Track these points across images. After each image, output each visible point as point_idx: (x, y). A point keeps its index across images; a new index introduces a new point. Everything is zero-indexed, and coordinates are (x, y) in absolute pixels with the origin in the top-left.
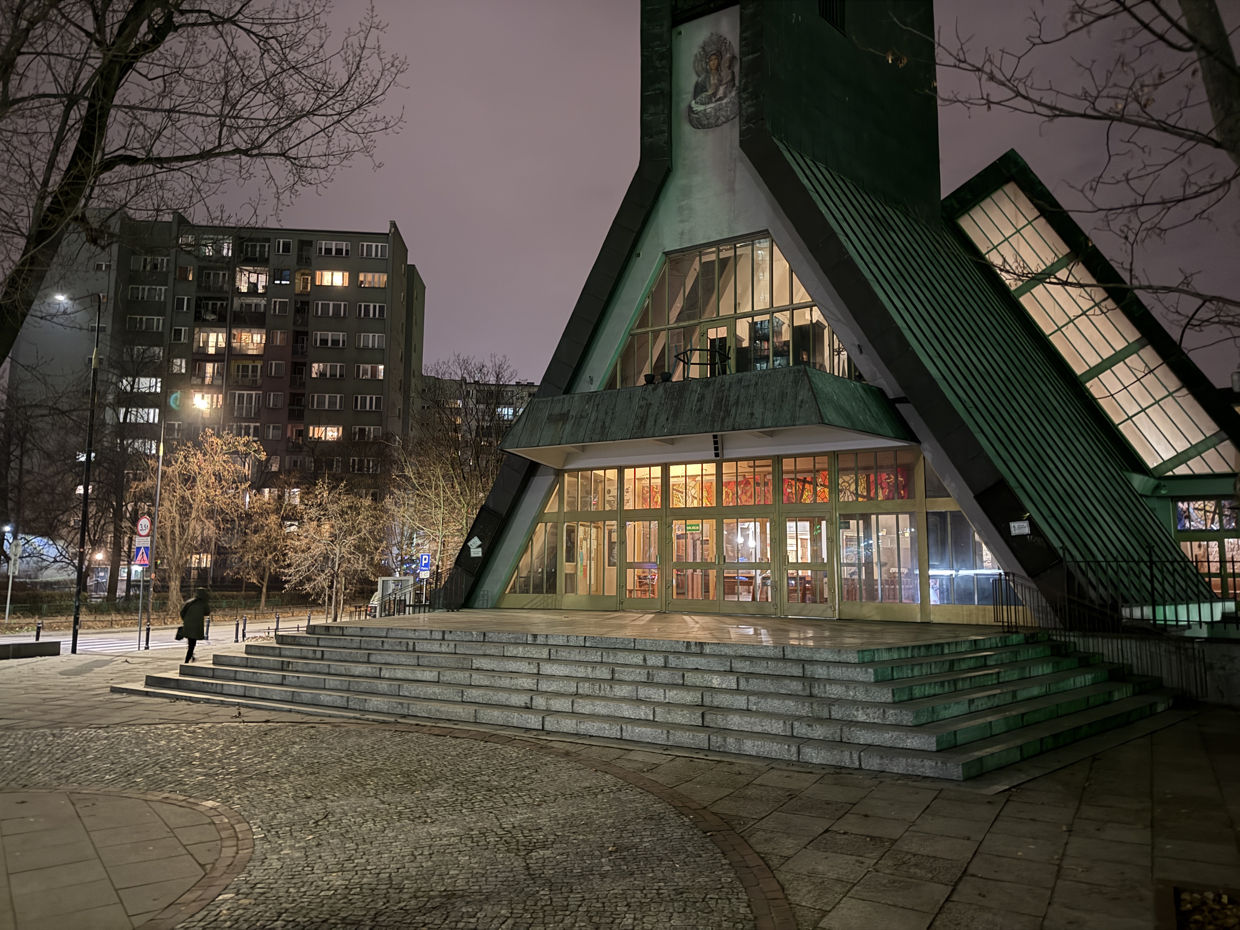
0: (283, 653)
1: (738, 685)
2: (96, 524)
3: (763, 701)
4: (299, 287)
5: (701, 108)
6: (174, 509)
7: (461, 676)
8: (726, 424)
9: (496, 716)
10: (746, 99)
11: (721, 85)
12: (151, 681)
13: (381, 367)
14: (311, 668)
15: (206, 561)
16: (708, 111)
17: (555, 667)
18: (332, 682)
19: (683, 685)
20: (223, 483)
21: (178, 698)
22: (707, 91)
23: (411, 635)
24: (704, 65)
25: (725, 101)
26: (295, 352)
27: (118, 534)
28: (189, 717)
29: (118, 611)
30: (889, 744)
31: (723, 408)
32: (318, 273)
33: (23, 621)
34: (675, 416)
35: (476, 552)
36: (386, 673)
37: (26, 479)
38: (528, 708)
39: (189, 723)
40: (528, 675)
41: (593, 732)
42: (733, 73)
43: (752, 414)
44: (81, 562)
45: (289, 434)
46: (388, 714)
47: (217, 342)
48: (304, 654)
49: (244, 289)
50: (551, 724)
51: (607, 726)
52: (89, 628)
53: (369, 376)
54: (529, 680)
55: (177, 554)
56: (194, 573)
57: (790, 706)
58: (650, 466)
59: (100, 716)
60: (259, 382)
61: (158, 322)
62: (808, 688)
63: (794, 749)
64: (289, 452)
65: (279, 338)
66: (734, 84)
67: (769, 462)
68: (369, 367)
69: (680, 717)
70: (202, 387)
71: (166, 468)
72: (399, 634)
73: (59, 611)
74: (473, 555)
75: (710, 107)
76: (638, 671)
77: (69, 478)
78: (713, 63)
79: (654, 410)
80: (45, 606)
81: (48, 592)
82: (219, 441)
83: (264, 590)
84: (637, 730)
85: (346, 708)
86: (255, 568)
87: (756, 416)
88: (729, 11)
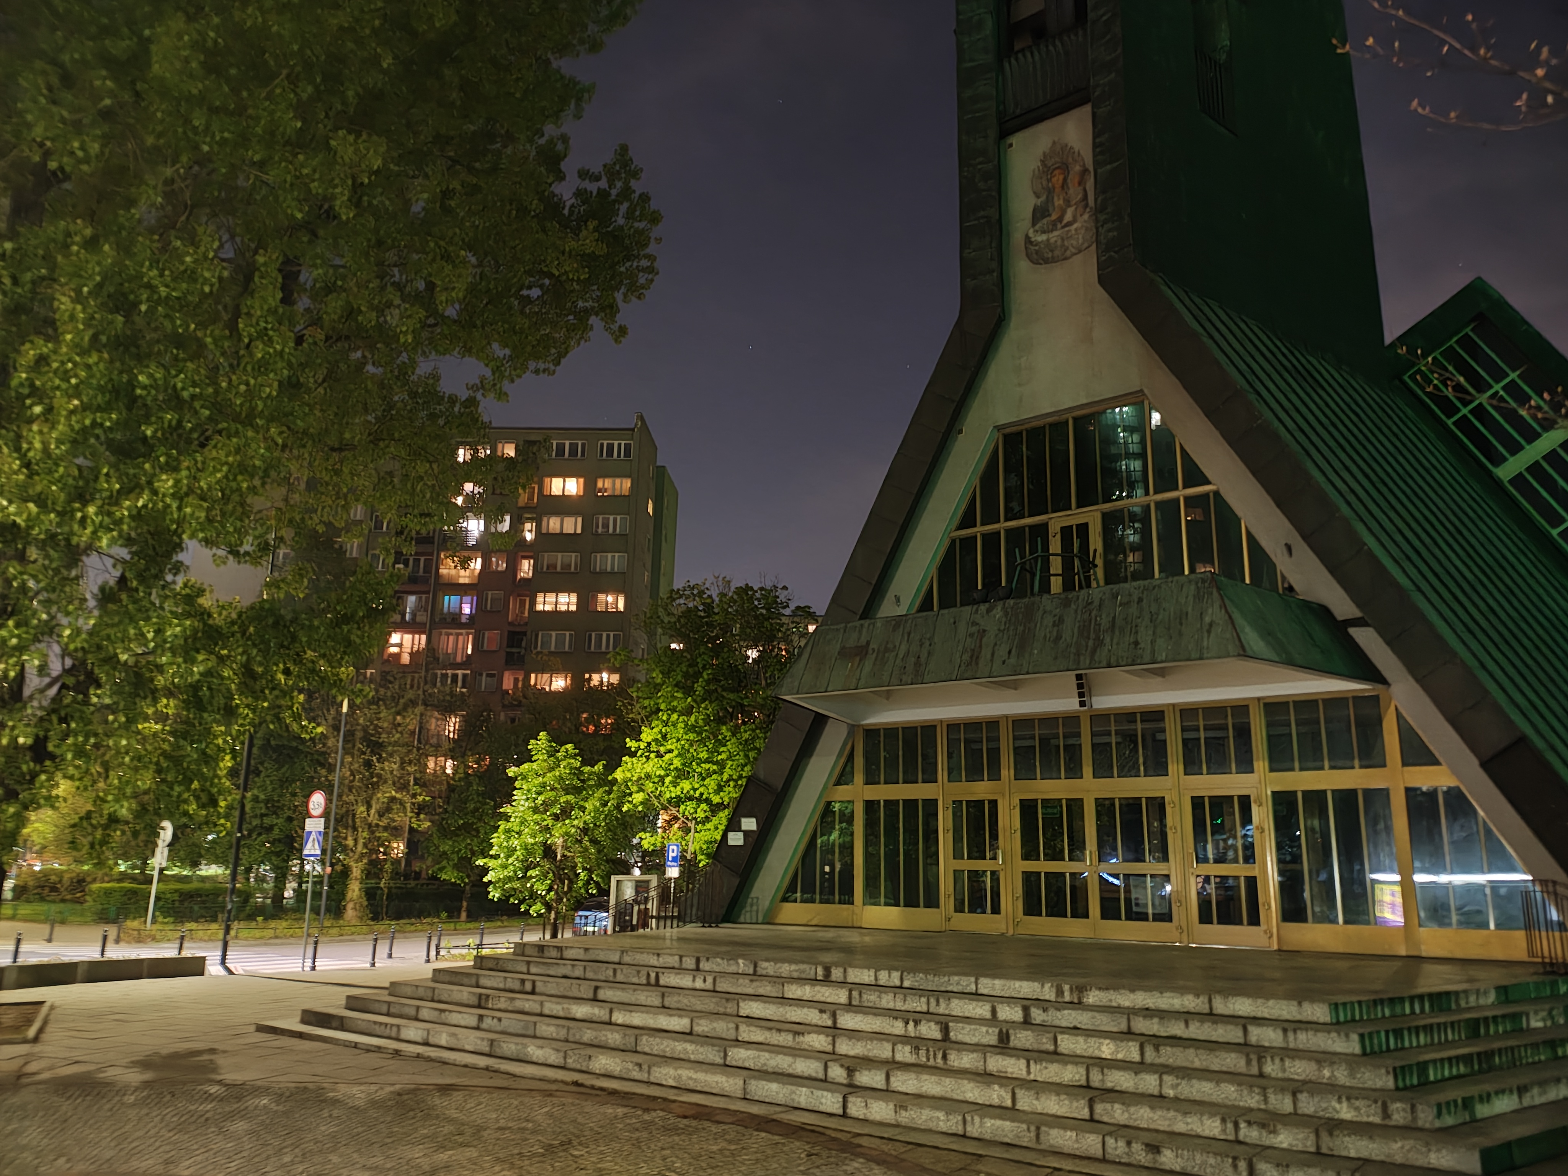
0: (483, 981)
1: (1142, 1054)
3: (1184, 1082)
4: (523, 498)
5: (1044, 237)
7: (722, 1027)
8: (1096, 658)
9: (773, 1090)
10: (1105, 222)
11: (1070, 206)
12: (308, 1017)
13: (622, 597)
14: (517, 1005)
16: (1052, 241)
17: (859, 1017)
18: (546, 1029)
19: (1055, 1053)
22: (1050, 215)
23: (653, 962)
24: (1045, 183)
25: (1075, 226)
30: (1398, 1159)
31: (1092, 636)
32: (547, 480)
33: (167, 928)
34: (1022, 647)
36: (619, 1017)
38: (821, 1080)
40: (820, 1029)
41: (921, 1123)
42: (1085, 190)
43: (1136, 643)
45: (505, 686)
46: (621, 1079)
48: (509, 984)
50: (856, 1107)
51: (941, 1115)
54: (822, 1037)
57: (1228, 1092)
62: (1255, 1063)
64: (506, 708)
66: (1086, 206)
69: (1052, 1105)
70: (401, 624)
72: (637, 959)
75: (1054, 236)
76: (984, 1029)
78: (1058, 179)
79: (989, 639)
84: (989, 1123)
87: (1142, 645)
88: (1076, 113)
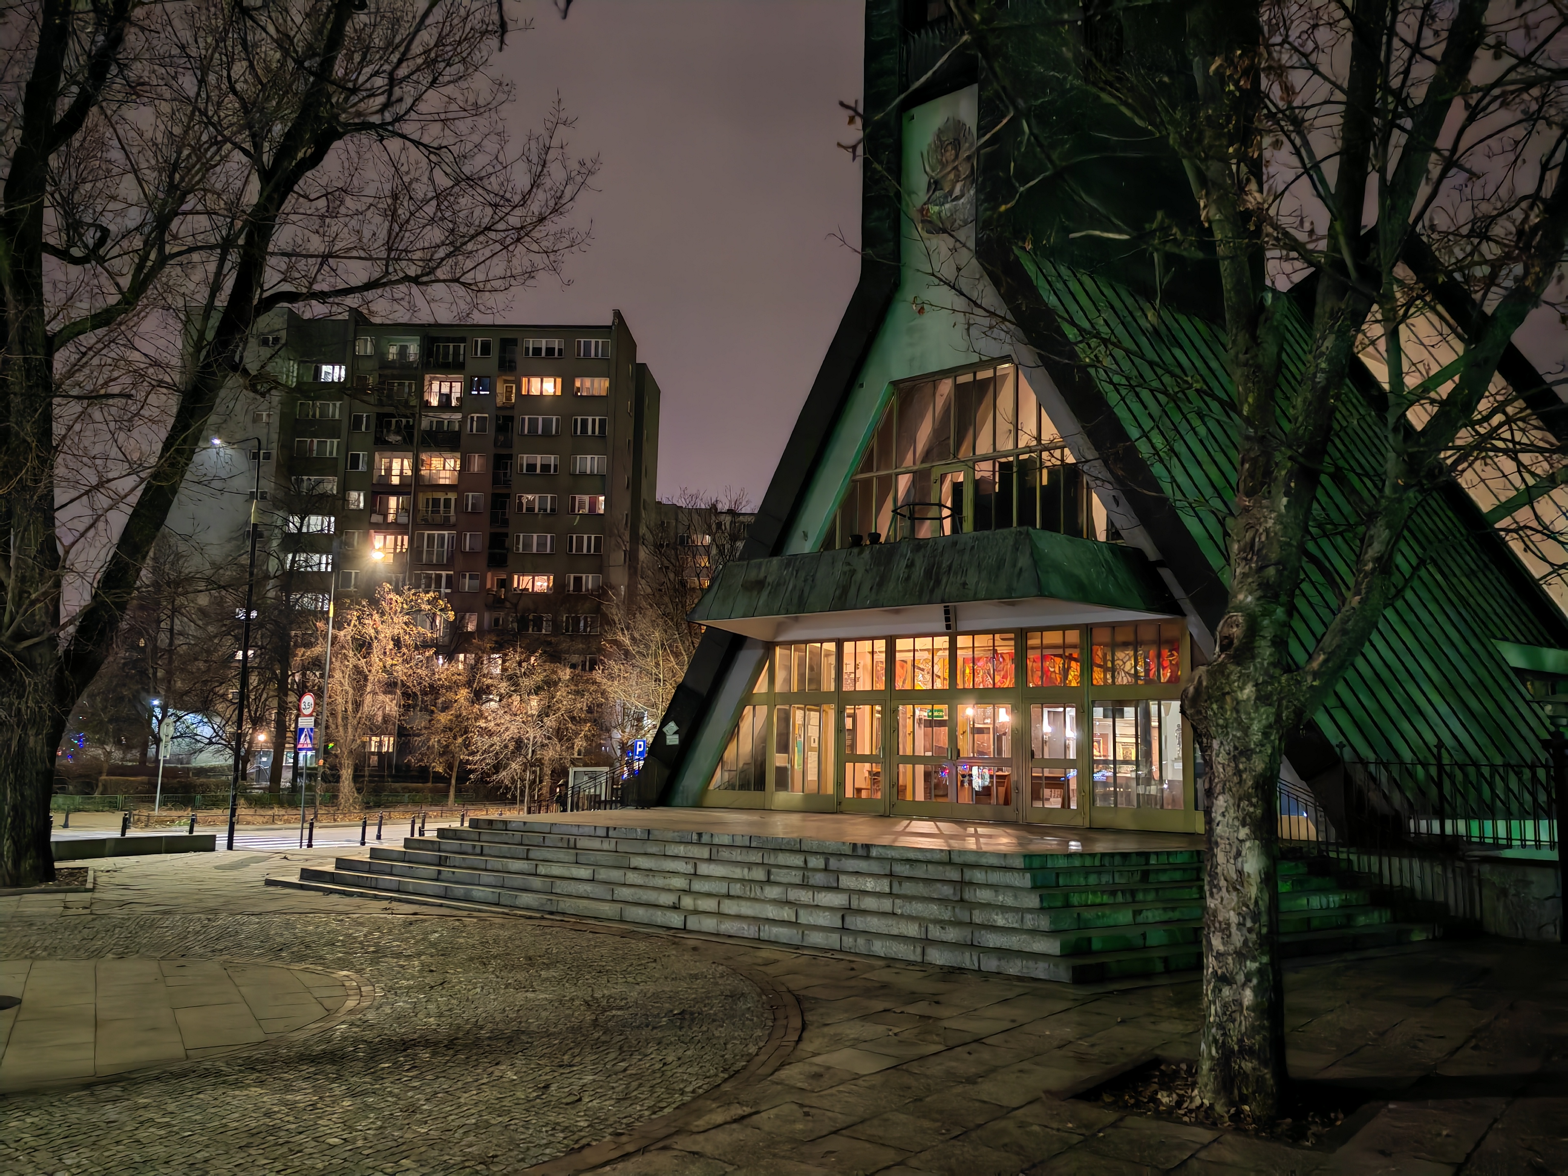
0: (443, 847)
1: (890, 888)
2: (258, 698)
4: (500, 400)
6: (346, 682)
7: (615, 875)
9: (639, 914)
10: (985, 201)
11: (959, 181)
12: (306, 874)
13: (602, 498)
14: (468, 863)
15: (388, 744)
17: (713, 867)
18: (487, 878)
19: (835, 887)
20: (404, 650)
21: (332, 891)
22: (941, 189)
23: (575, 831)
24: (939, 157)
25: (961, 201)
26: (496, 481)
27: (283, 709)
28: (340, 908)
29: (281, 805)
30: (1016, 948)
32: (524, 380)
33: (175, 813)
34: (881, 584)
35: (673, 739)
36: (542, 870)
37: (177, 642)
38: (675, 907)
39: (340, 913)
40: (682, 875)
41: (732, 932)
42: (971, 167)
43: (964, 584)
44: (239, 744)
45: (489, 586)
46: (538, 910)
47: (402, 470)
48: (464, 849)
49: (434, 402)
50: (693, 923)
52: (248, 823)
53: (586, 511)
54: (682, 880)
55: (350, 737)
56: (374, 759)
57: (933, 910)
58: (873, 639)
59: (254, 905)
60: (453, 519)
61: (332, 447)
62: (960, 892)
63: (919, 950)
64: (490, 607)
65: (477, 463)
66: (972, 182)
67: (1012, 636)
68: (586, 498)
69: (820, 919)
70: (384, 527)
71: (336, 632)
72: (564, 830)
73: (215, 803)
74: (669, 742)
76: (795, 873)
77: (229, 641)
78: (951, 154)
79: (858, 576)
80: (198, 797)
81: (203, 780)
82: (400, 599)
83: (453, 782)
84: (775, 930)
85: (497, 904)
86: (441, 755)
88: (966, 91)
